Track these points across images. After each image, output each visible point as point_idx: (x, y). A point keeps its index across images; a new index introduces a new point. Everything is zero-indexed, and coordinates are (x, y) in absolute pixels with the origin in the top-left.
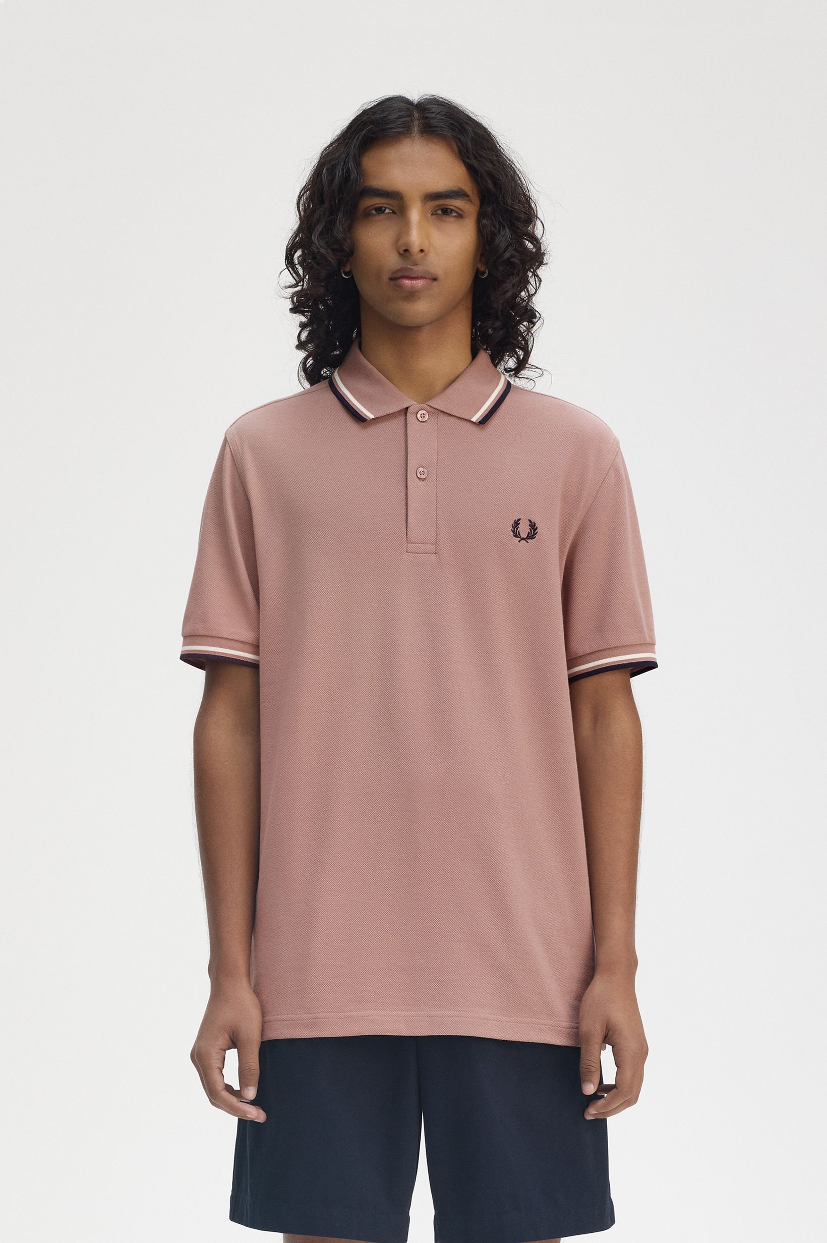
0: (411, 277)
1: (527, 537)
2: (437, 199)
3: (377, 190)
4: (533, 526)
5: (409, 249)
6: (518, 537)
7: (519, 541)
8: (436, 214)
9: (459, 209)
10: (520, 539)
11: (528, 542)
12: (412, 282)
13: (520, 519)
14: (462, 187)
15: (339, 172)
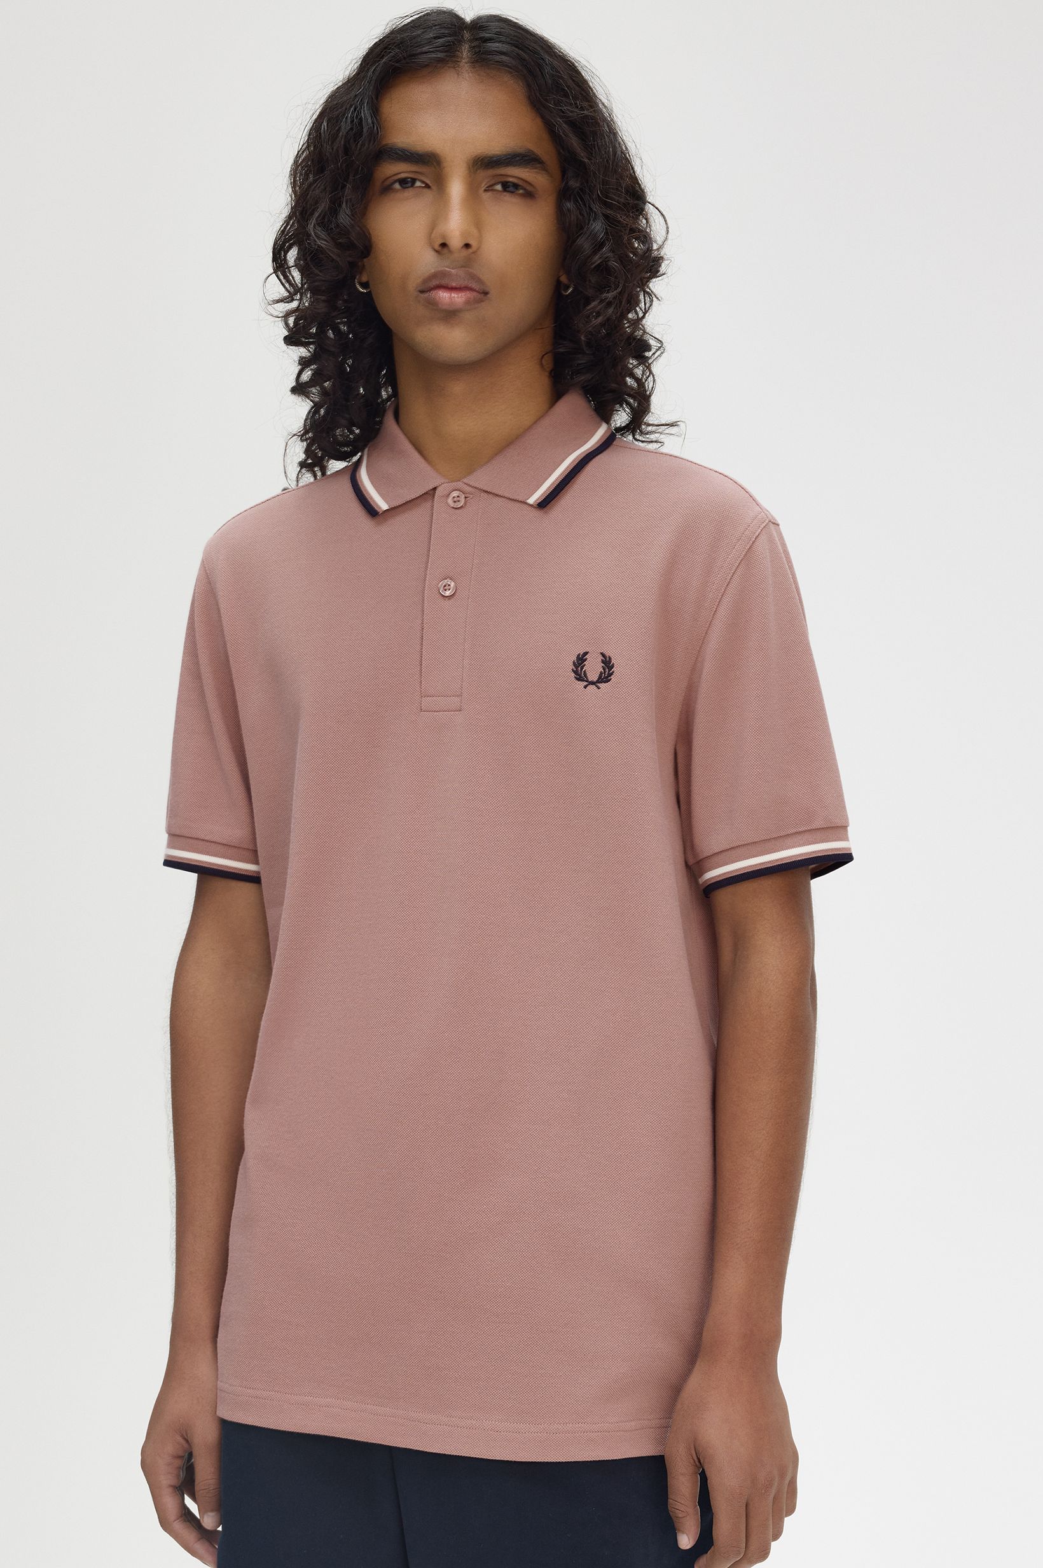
0: (450, 287)
1: (598, 679)
2: (492, 167)
3: (403, 150)
4: (607, 663)
5: (447, 243)
6: (583, 680)
7: (585, 687)
8: (492, 190)
9: (526, 181)
10: (587, 683)
11: (599, 688)
12: (453, 295)
13: (586, 653)
14: (531, 149)
15: (345, 126)
